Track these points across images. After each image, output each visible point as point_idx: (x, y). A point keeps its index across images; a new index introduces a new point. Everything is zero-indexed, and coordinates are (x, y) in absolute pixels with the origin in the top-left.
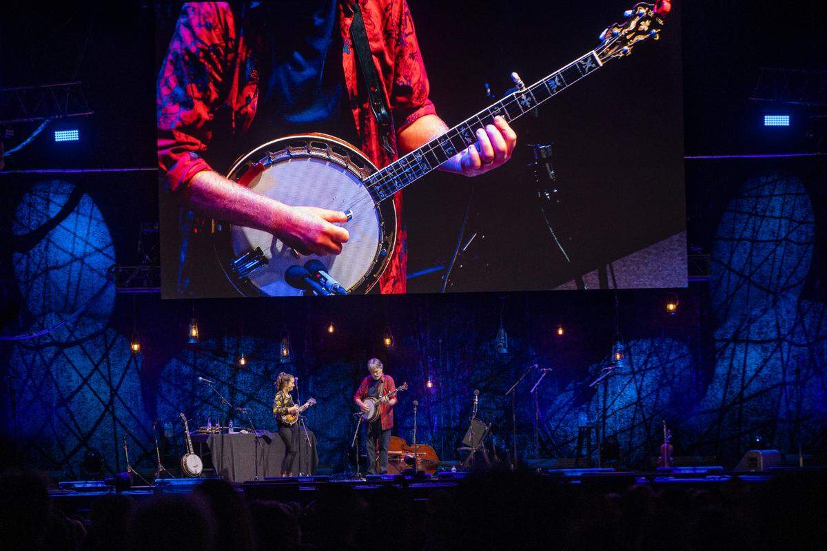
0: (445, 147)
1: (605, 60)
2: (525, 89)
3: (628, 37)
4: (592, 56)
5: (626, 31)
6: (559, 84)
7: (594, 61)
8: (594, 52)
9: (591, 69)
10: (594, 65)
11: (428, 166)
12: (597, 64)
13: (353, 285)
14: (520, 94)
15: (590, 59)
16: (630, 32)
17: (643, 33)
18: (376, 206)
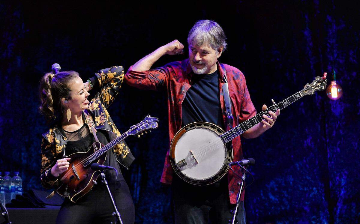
0: (248, 125)
1: (303, 95)
2: (276, 105)
3: (313, 88)
4: (299, 93)
5: (312, 85)
6: (287, 103)
7: (300, 95)
8: (299, 92)
9: (298, 98)
10: (299, 97)
11: (242, 131)
12: (301, 96)
13: (217, 172)
14: (274, 106)
15: (298, 94)
16: (313, 86)
17: (318, 86)
18: (224, 145)
